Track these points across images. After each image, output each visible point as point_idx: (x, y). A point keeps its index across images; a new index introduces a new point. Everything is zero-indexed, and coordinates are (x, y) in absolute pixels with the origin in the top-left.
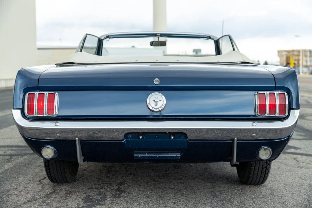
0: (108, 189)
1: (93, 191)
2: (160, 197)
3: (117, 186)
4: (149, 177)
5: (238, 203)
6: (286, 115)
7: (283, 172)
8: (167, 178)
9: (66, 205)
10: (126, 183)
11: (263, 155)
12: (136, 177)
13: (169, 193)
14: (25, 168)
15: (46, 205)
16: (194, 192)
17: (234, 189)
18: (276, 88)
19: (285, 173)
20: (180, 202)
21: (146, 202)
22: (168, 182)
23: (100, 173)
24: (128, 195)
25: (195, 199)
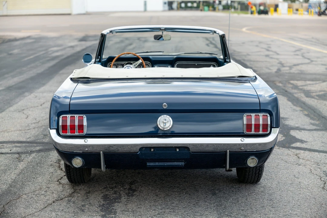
0: (122, 189)
1: (108, 190)
2: (167, 195)
3: (128, 185)
4: (156, 176)
5: (233, 200)
6: (268, 132)
7: (280, 170)
8: (173, 177)
9: (89, 203)
10: (136, 182)
11: (251, 163)
12: (144, 176)
13: (175, 192)
14: (38, 167)
15: (73, 203)
16: (197, 190)
17: (232, 187)
18: (260, 111)
19: (282, 170)
20: (184, 199)
21: (155, 199)
22: (173, 181)
23: (110, 172)
24: (140, 194)
25: (197, 197)
